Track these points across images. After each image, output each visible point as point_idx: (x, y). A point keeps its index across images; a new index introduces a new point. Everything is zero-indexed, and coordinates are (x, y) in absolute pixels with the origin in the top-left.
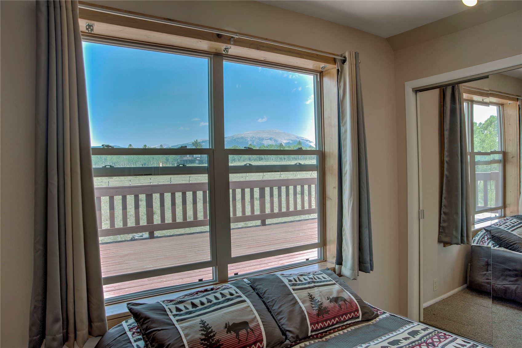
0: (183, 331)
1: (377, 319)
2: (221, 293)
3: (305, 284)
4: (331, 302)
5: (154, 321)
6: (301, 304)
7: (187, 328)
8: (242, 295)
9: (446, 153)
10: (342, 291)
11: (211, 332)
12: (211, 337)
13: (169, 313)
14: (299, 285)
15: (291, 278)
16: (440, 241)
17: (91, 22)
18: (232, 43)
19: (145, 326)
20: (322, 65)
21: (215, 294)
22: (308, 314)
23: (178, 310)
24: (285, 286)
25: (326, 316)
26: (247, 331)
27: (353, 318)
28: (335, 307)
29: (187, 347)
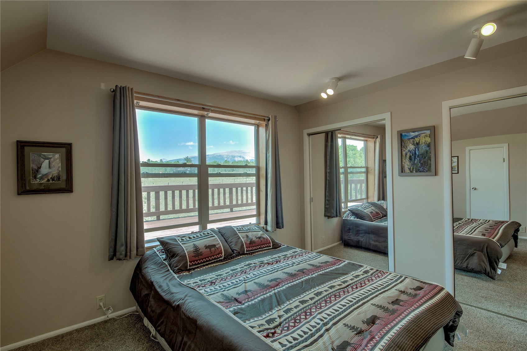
0: (185, 248)
1: (280, 248)
2: (203, 233)
3: (245, 230)
4: (257, 238)
5: (171, 244)
6: (242, 239)
7: (187, 246)
8: (213, 234)
9: (328, 168)
10: (263, 234)
11: (198, 248)
12: (198, 250)
13: (178, 241)
14: (242, 231)
15: (238, 228)
16: (325, 216)
17: (138, 101)
18: (210, 111)
19: (166, 247)
20: (258, 122)
21: (200, 234)
22: (245, 243)
23: (182, 240)
24: (235, 231)
25: (254, 244)
26: (215, 248)
27: (267, 247)
28: (258, 241)
29: (187, 254)
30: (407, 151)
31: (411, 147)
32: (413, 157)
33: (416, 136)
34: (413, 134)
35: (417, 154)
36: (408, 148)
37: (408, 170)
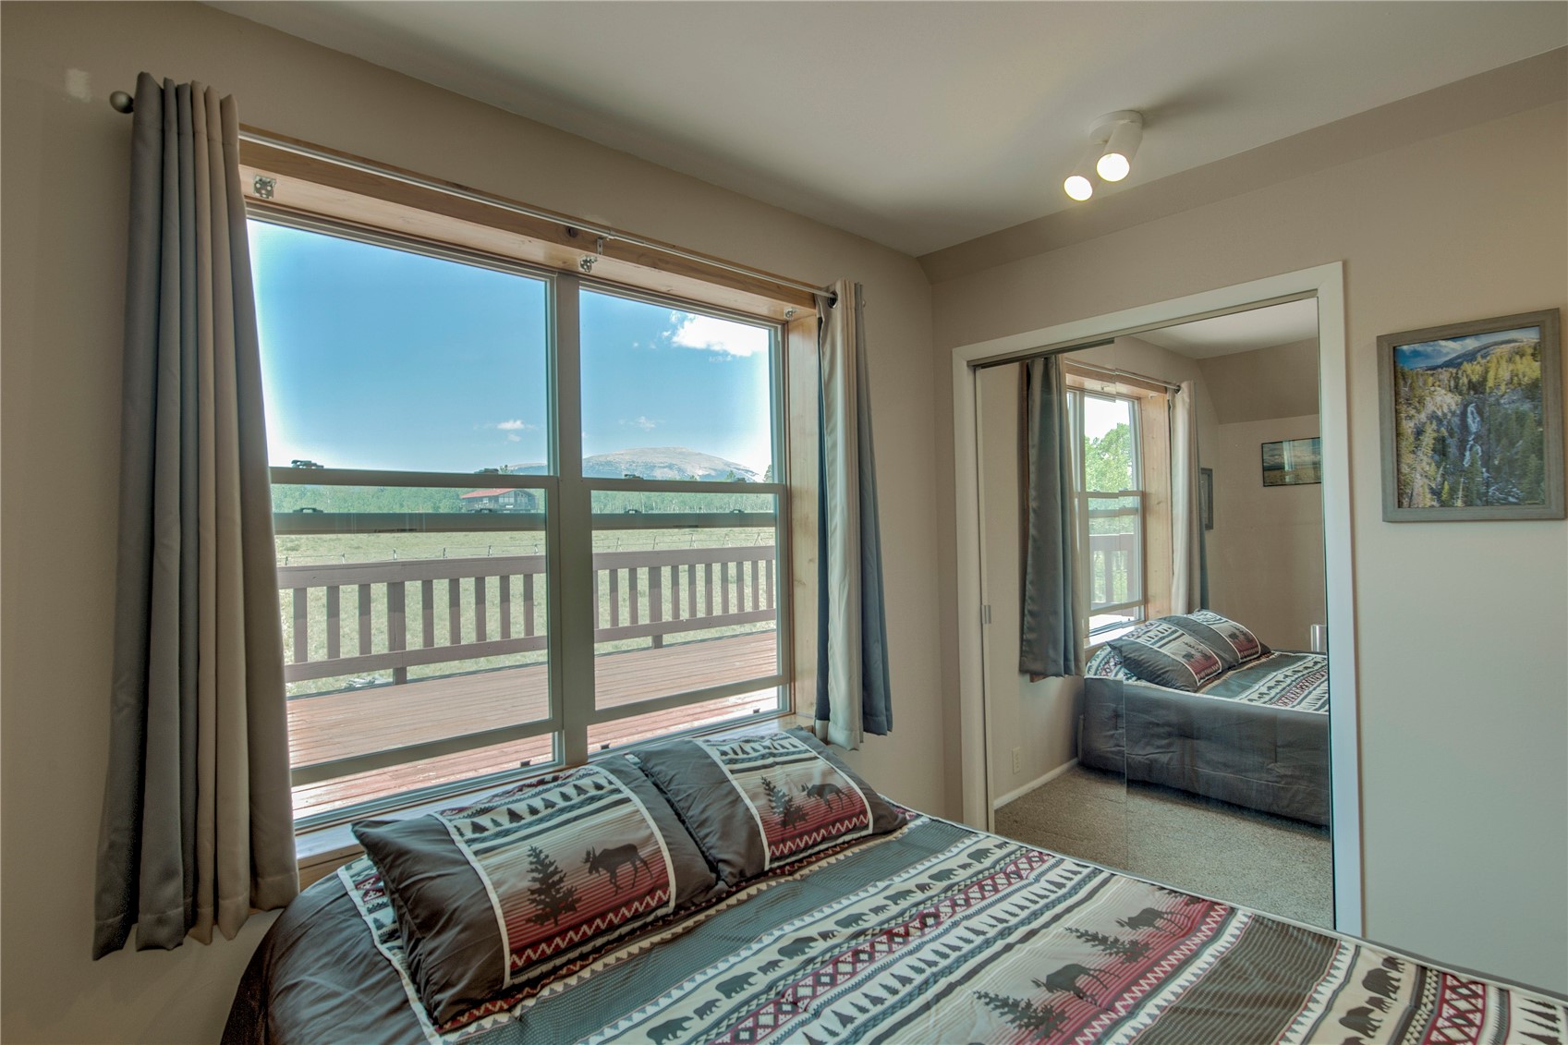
0: (489, 875)
1: (905, 830)
2: (576, 787)
3: (755, 759)
4: (809, 795)
5: (419, 858)
6: (748, 801)
7: (498, 867)
8: (623, 788)
9: (1032, 493)
10: (832, 772)
11: (555, 872)
12: (555, 884)
13: (456, 837)
14: (743, 761)
15: (726, 748)
16: (1023, 670)
17: (267, 175)
18: (600, 249)
19: (396, 873)
20: (788, 307)
21: (563, 789)
22: (764, 822)
23: (477, 828)
24: (714, 764)
25: (800, 825)
26: (633, 863)
27: (855, 829)
28: (818, 806)
29: (499, 912)
30: (1423, 417)
31: (1443, 400)
32: (1453, 444)
33: (1471, 356)
34: (1452, 348)
35: (1474, 427)
36: (1430, 407)
37: (1429, 496)
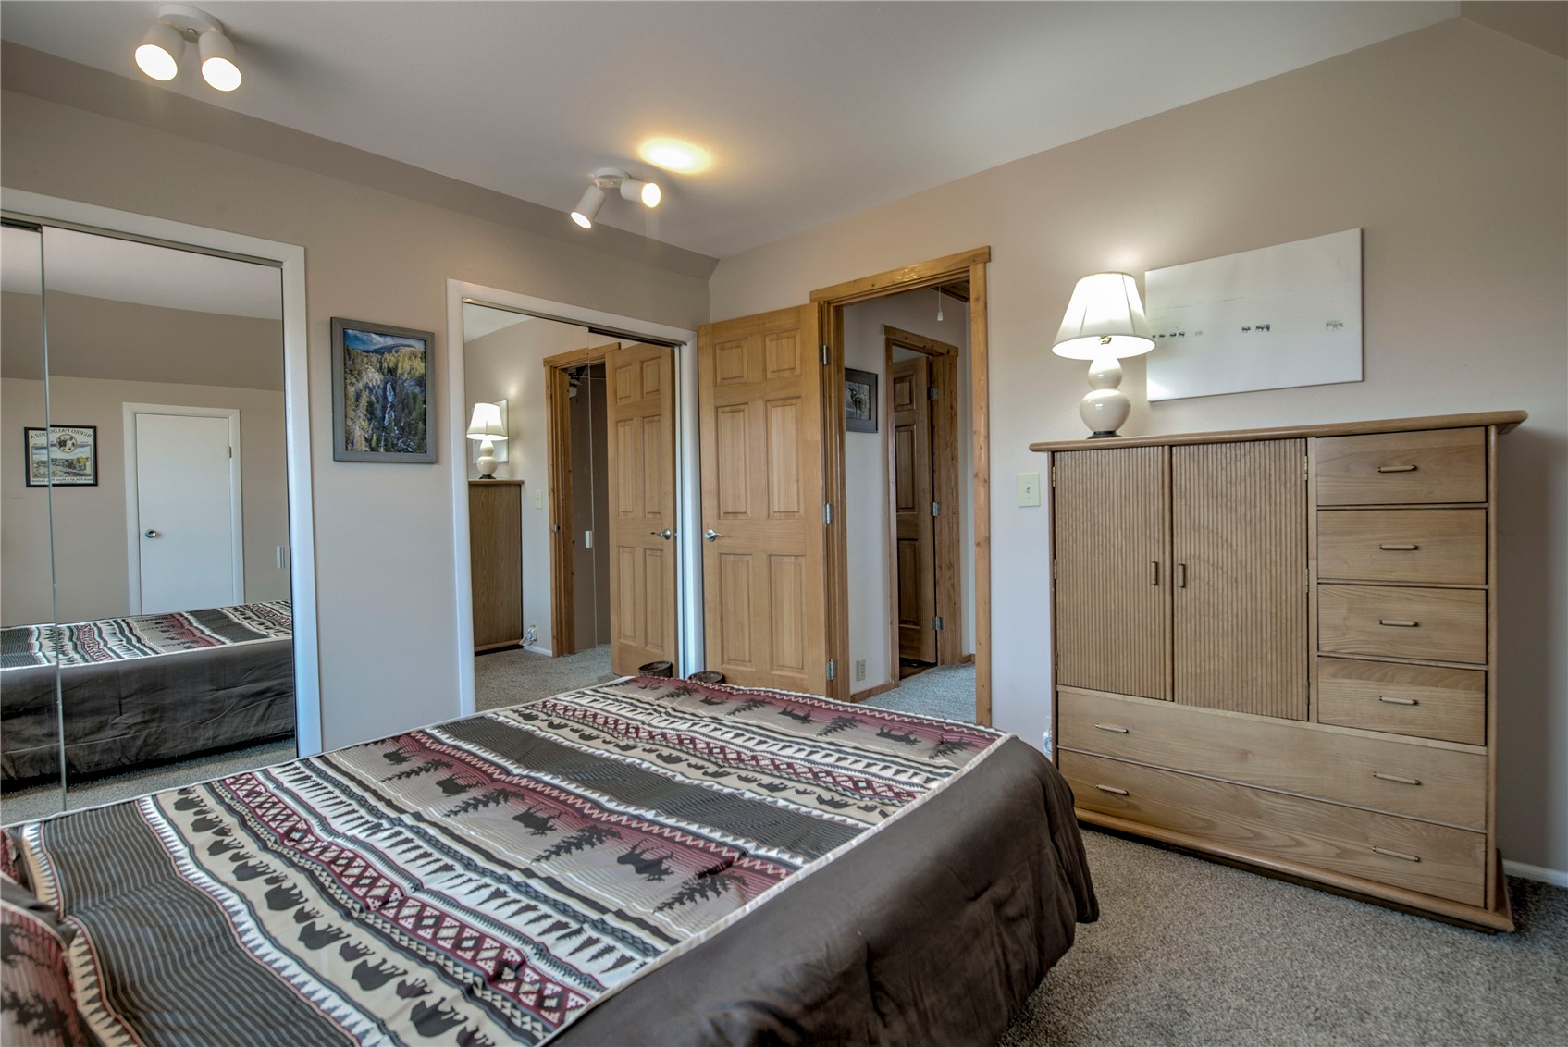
30: (360, 385)
31: (373, 377)
32: (378, 406)
33: (389, 349)
34: (379, 341)
35: (390, 399)
36: (365, 380)
37: (364, 443)
